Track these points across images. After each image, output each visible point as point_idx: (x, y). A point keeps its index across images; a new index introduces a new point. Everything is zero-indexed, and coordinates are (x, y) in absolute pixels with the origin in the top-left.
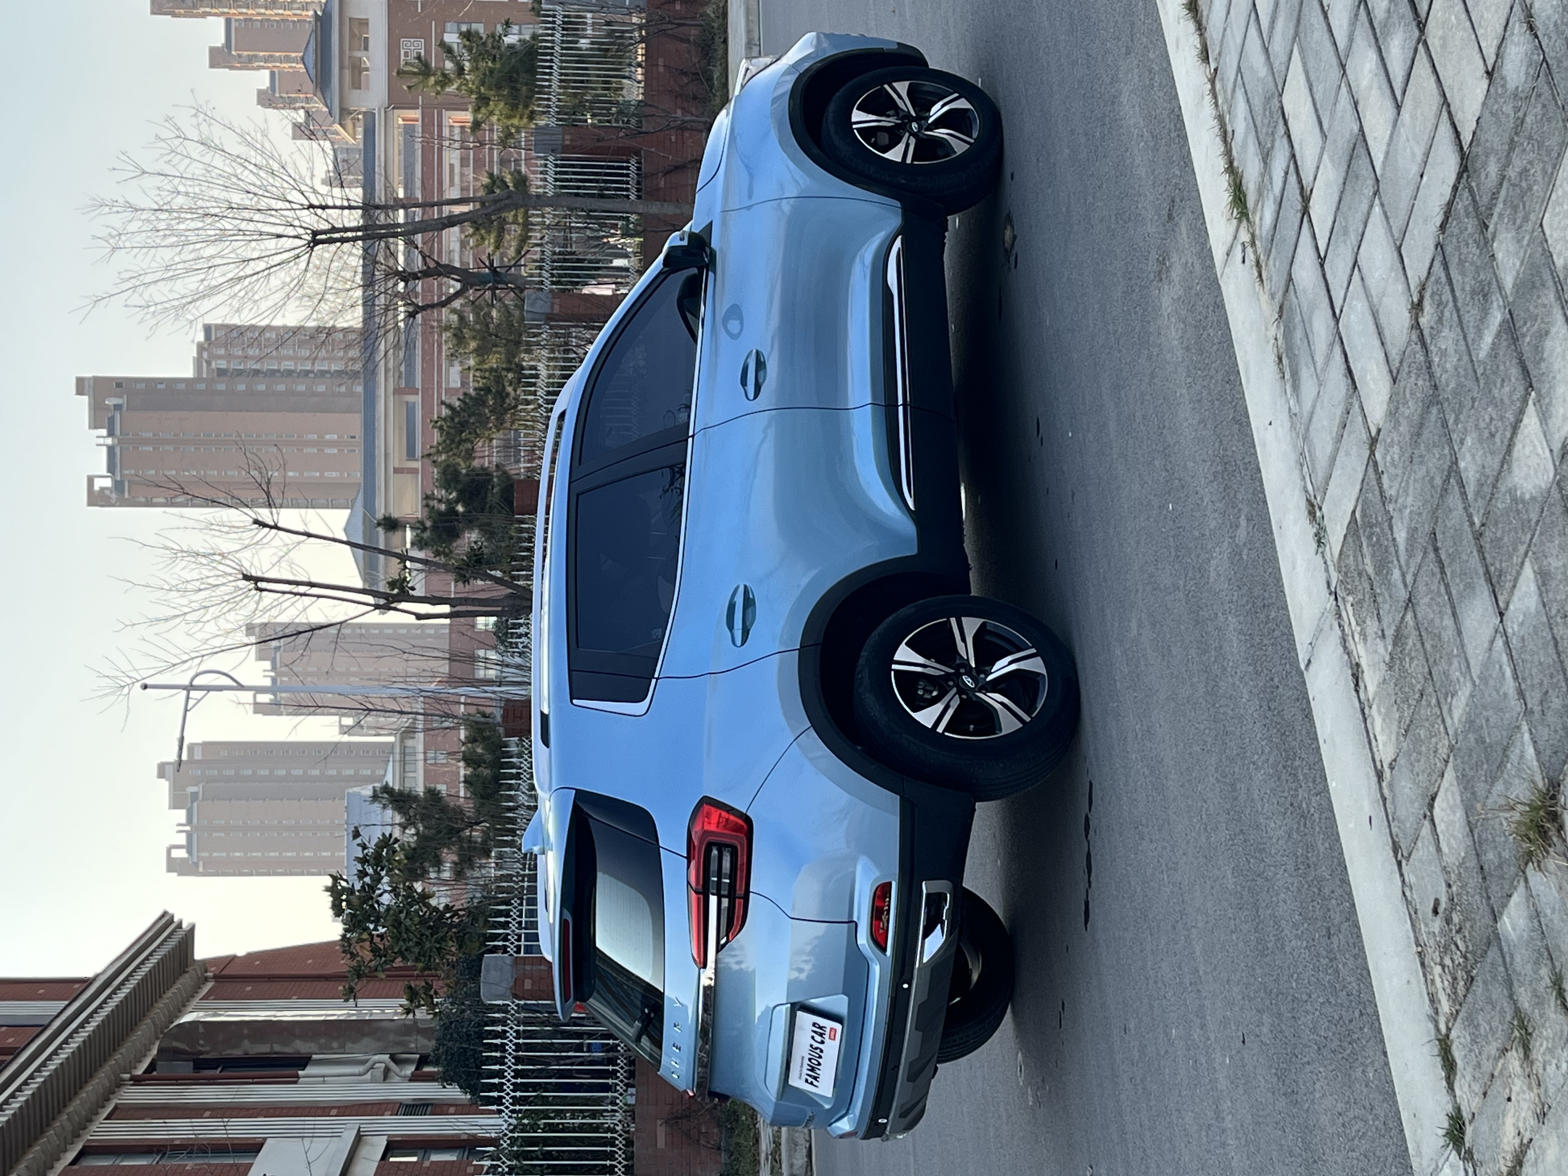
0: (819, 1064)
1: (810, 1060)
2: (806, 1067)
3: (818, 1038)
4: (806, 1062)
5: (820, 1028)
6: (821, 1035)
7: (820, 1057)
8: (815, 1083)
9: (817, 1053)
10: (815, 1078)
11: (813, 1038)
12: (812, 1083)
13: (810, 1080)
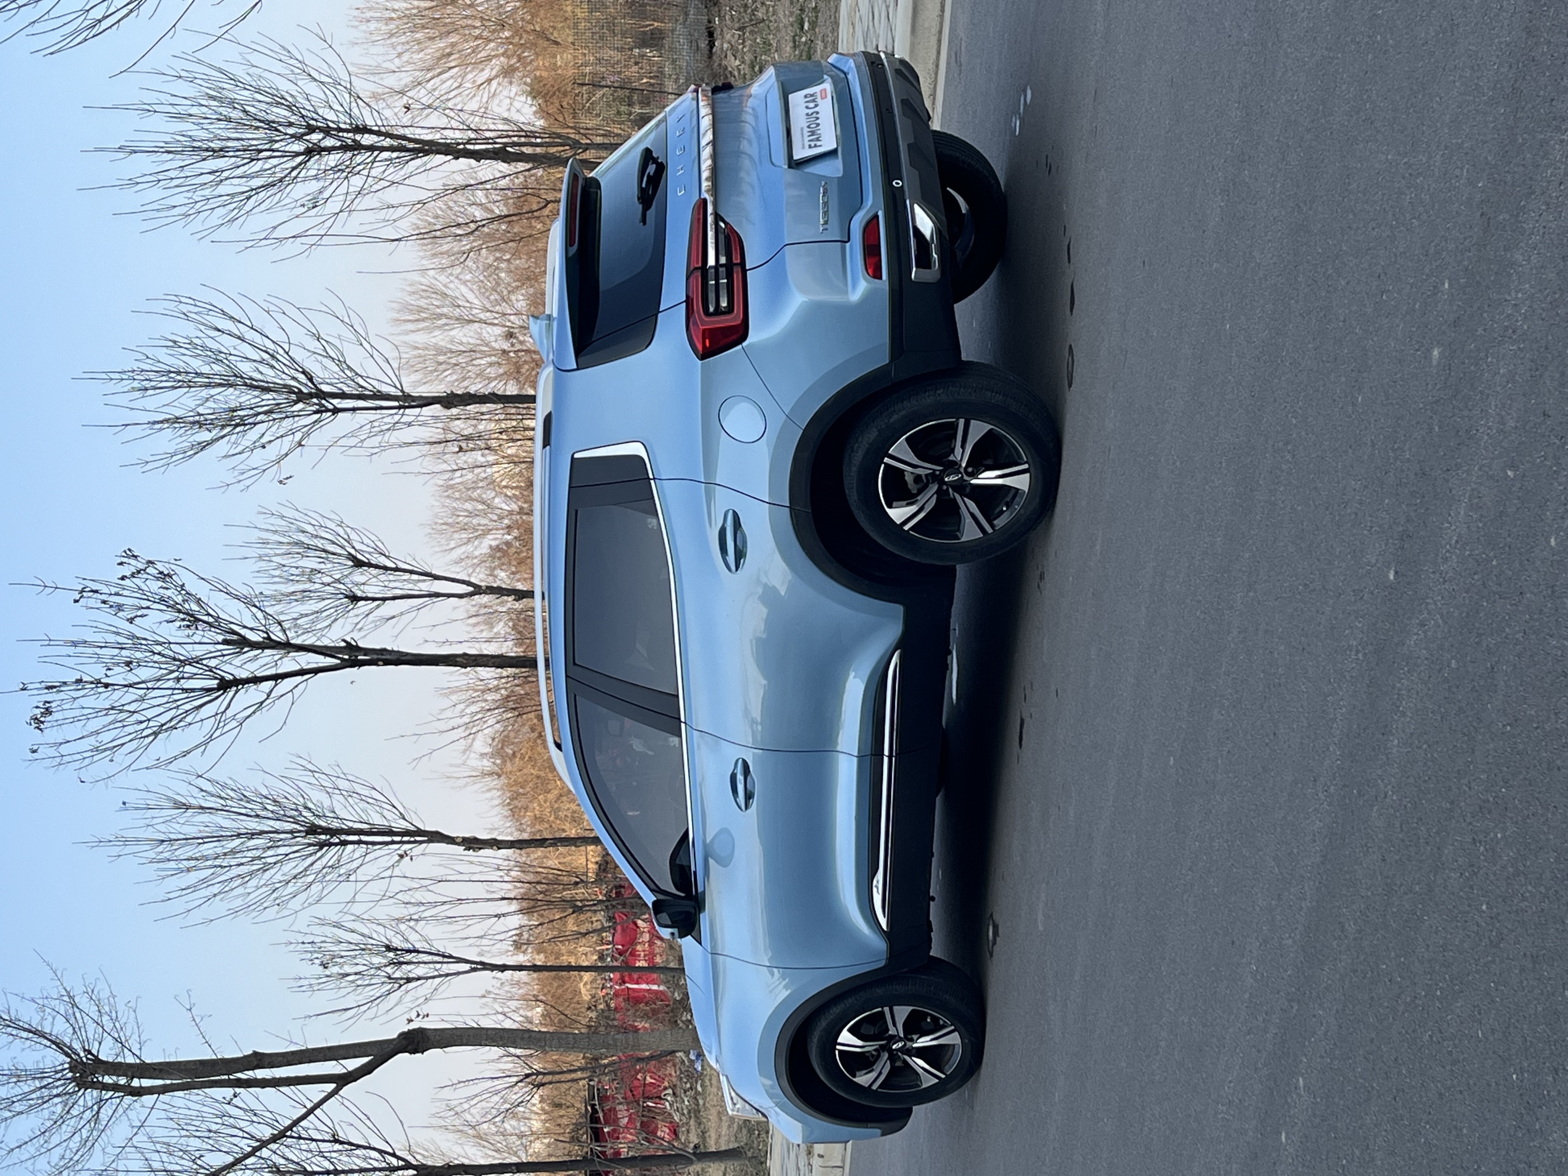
0: (818, 125)
1: (809, 127)
2: (806, 134)
3: (812, 105)
4: (806, 130)
5: (812, 95)
6: (814, 101)
7: (817, 118)
8: (818, 143)
9: (813, 117)
10: (818, 139)
11: (807, 107)
12: (815, 146)
13: (813, 144)
